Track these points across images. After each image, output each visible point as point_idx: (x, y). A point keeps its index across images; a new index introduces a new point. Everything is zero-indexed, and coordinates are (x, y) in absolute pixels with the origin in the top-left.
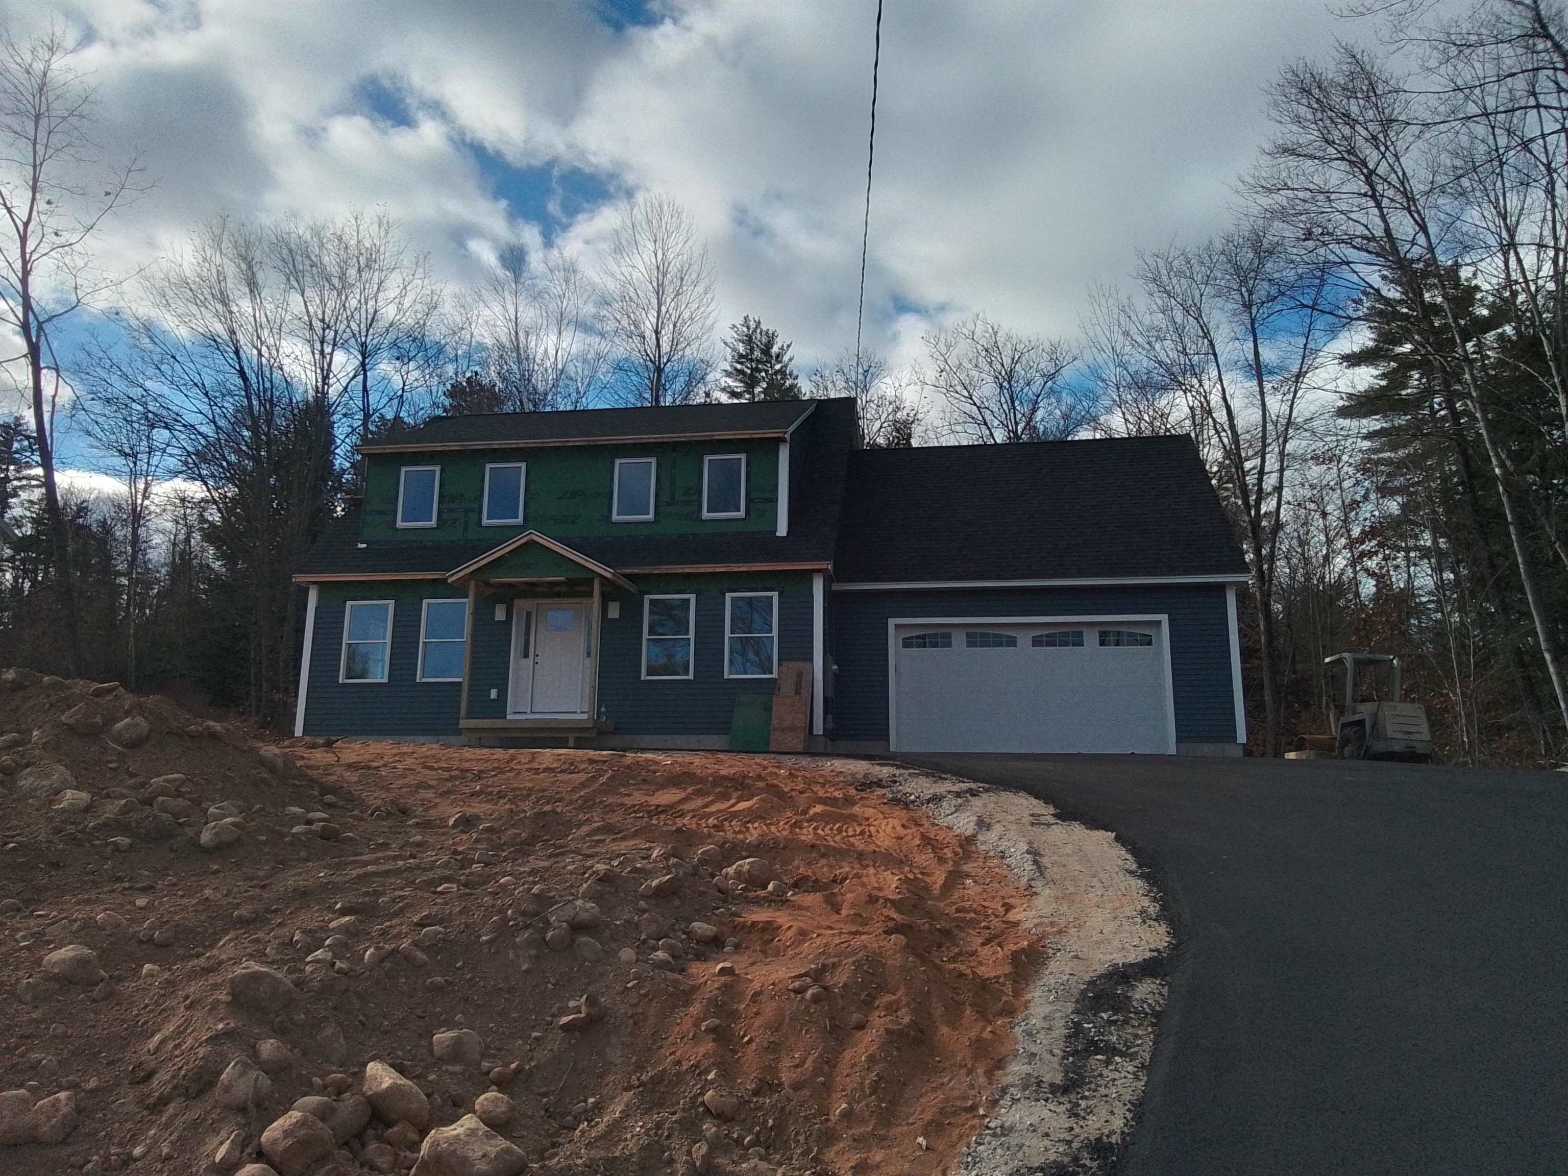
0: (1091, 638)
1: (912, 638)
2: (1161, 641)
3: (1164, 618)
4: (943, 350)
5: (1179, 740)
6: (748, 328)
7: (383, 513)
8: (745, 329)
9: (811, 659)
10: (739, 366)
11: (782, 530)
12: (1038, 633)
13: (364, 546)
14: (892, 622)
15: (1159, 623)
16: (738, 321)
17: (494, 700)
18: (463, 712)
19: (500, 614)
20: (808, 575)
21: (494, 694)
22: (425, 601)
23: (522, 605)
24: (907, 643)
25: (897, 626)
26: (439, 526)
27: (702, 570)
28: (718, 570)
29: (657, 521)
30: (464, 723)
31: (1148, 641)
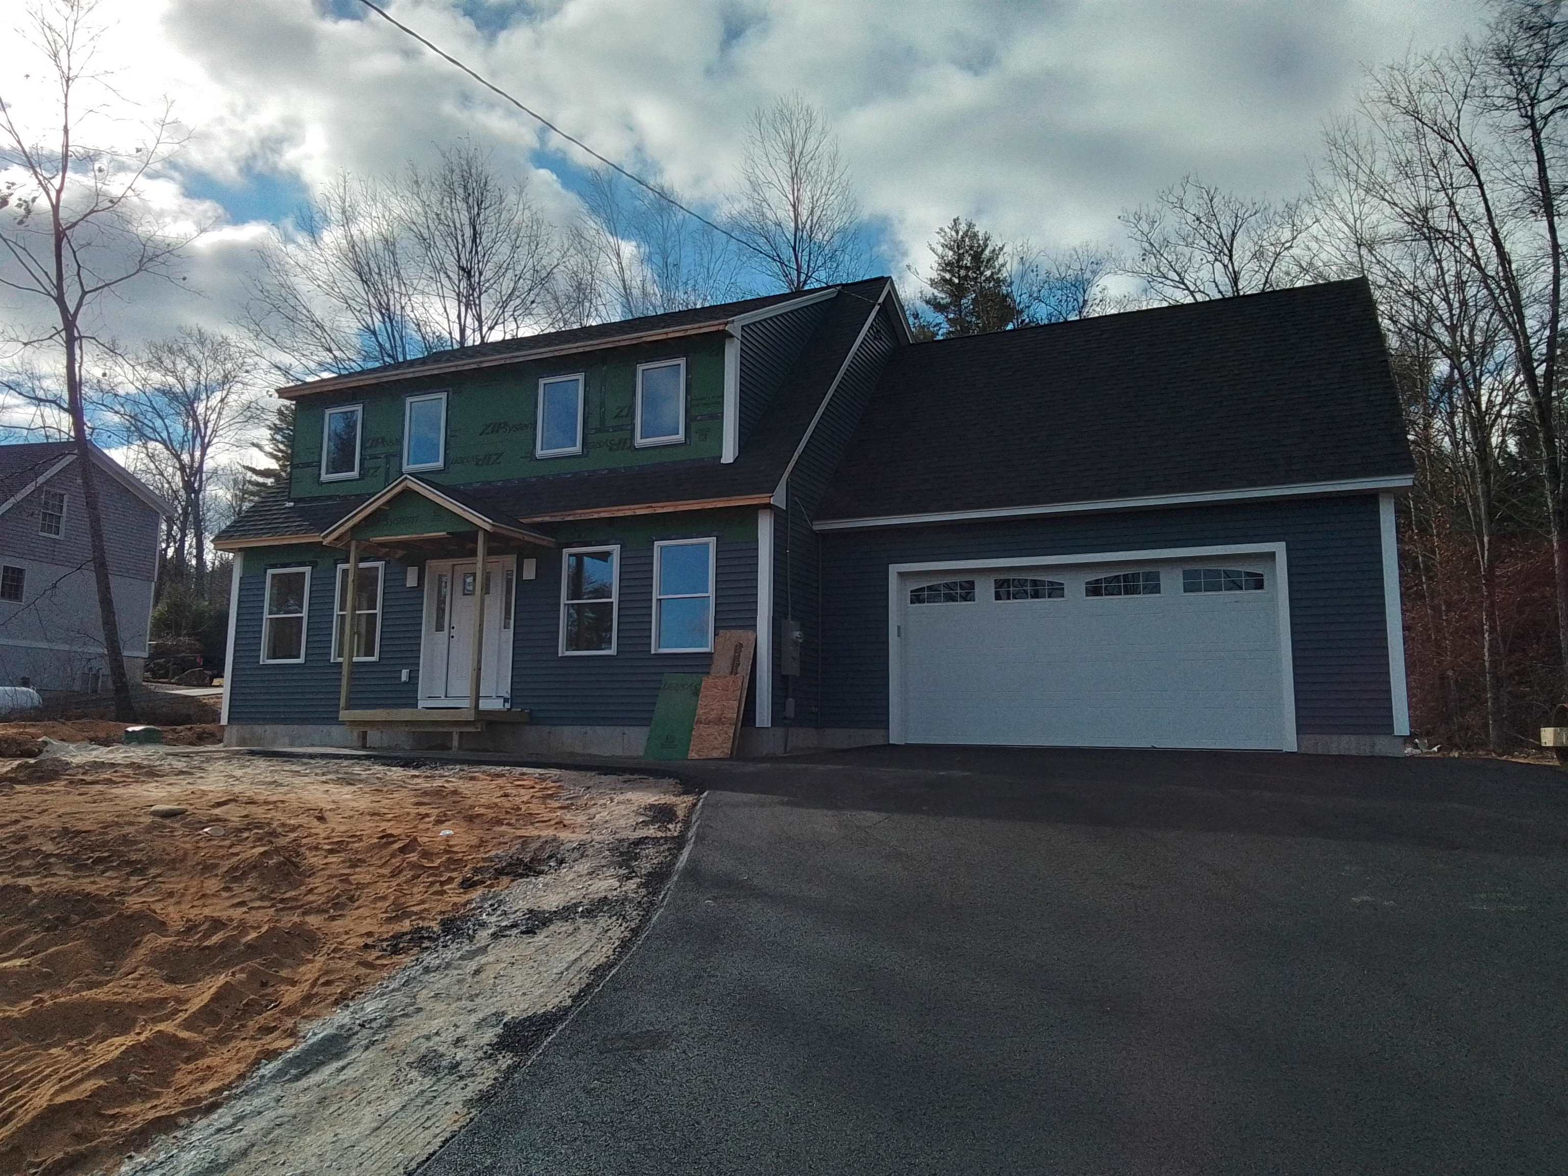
0: (1171, 581)
1: (922, 589)
2: (1274, 584)
3: (1279, 548)
4: (1145, 227)
5: (1301, 729)
6: (957, 232)
7: (308, 465)
8: (954, 234)
9: (754, 627)
10: (948, 276)
11: (729, 455)
12: (1092, 577)
13: (292, 504)
14: (894, 569)
15: (1272, 556)
16: (947, 225)
17: (405, 683)
18: (342, 702)
19: (411, 581)
20: (749, 514)
21: (404, 675)
22: (339, 566)
23: (435, 566)
24: (917, 597)
25: (901, 574)
26: (362, 476)
27: (620, 514)
28: (639, 512)
29: (584, 454)
30: (344, 715)
31: (1258, 583)
